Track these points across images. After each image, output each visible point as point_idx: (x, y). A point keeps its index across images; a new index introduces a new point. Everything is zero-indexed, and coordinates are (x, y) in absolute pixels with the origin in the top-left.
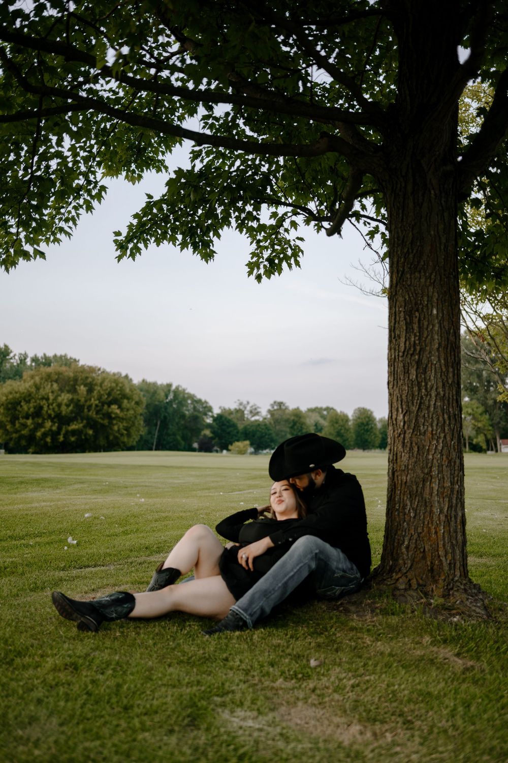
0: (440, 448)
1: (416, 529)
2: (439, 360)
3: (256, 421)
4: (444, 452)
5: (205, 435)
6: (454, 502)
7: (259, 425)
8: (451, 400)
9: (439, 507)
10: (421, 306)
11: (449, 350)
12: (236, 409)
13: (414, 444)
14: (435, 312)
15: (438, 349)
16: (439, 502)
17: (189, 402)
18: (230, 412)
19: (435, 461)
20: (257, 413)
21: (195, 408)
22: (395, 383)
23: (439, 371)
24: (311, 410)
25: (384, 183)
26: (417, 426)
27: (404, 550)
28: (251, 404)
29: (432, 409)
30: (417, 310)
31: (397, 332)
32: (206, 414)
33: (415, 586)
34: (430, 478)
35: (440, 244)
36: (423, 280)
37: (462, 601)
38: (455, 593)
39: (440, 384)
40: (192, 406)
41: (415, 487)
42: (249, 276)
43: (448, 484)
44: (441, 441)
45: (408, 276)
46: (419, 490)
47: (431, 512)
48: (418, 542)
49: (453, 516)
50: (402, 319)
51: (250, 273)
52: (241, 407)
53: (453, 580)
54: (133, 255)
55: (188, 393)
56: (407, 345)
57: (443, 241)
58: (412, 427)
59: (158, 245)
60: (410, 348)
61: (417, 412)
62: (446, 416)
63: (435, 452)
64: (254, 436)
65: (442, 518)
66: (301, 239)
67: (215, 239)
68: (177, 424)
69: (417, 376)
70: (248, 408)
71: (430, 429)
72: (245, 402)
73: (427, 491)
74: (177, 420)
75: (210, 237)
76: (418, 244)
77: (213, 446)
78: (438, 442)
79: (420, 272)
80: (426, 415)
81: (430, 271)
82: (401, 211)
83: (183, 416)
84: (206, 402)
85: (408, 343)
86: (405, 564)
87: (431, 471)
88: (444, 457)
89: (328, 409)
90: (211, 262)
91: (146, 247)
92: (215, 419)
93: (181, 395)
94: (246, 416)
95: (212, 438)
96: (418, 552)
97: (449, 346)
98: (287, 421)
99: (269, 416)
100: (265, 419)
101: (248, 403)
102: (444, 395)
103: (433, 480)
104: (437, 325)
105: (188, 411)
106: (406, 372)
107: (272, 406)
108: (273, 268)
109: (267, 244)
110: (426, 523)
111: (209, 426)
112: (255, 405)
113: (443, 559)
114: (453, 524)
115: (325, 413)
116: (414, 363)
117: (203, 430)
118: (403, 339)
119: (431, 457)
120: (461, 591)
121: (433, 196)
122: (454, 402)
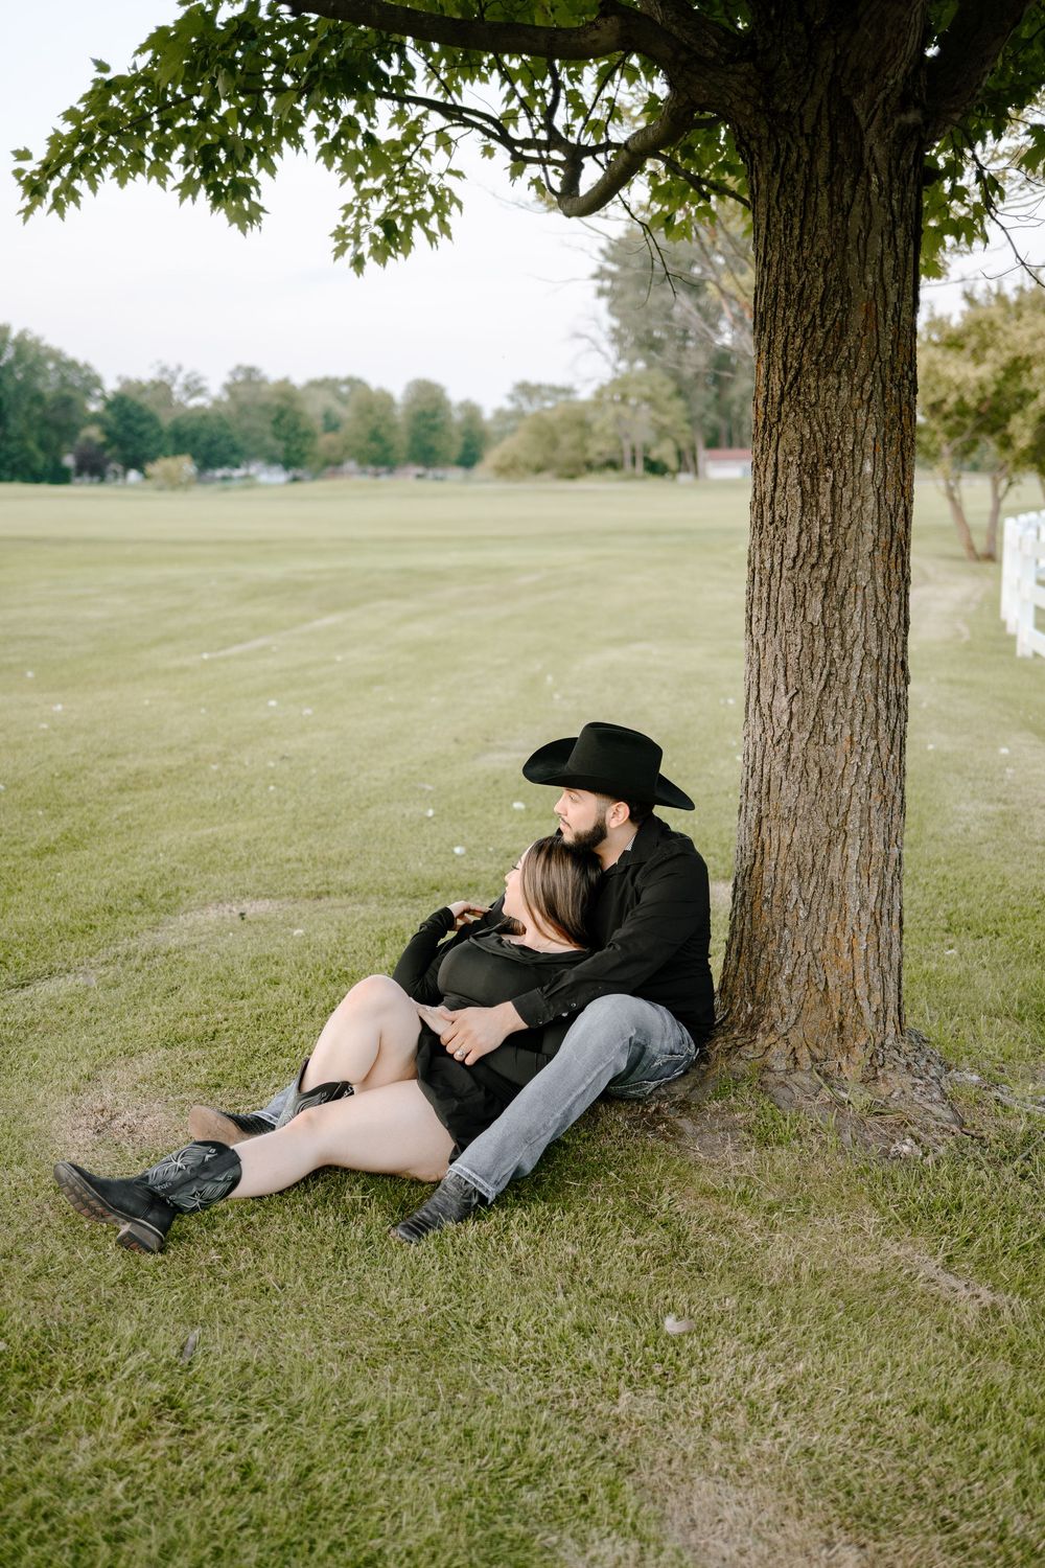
0: (865, 771)
1: (809, 941)
2: (873, 578)
3: (198, 408)
4: (876, 779)
5: (89, 440)
6: (889, 882)
7: (204, 417)
8: (892, 665)
9: (859, 894)
10: (838, 456)
11: (892, 555)
12: (153, 382)
13: (811, 764)
14: (868, 468)
15: (871, 554)
16: (859, 885)
17: (51, 365)
18: (141, 388)
19: (855, 800)
20: (200, 391)
21: (63, 379)
22: (772, 626)
23: (870, 603)
24: (315, 385)
25: (754, 145)
26: (819, 725)
27: (782, 986)
28: (186, 371)
29: (853, 688)
30: (830, 465)
31: (780, 510)
32: (88, 393)
33: (806, 1063)
34: (842, 836)
35: (886, 305)
36: (845, 394)
37: (904, 1092)
38: (889, 1075)
39: (873, 633)
40: (58, 375)
41: (809, 856)
42: (336, 258)
43: (878, 847)
44: (868, 757)
45: (811, 381)
46: (818, 864)
47: (843, 907)
48: (813, 969)
49: (885, 911)
50: (793, 479)
51: (339, 252)
52: (165, 377)
53: (882, 1045)
54: (58, 205)
55: (46, 348)
56: (804, 544)
57: (892, 298)
58: (809, 727)
59: (122, 183)
60: (809, 551)
61: (821, 696)
62: (881, 702)
63: (856, 781)
64: (194, 440)
65: (866, 918)
66: (458, 174)
67: (262, 176)
68: (27, 414)
69: (823, 616)
70: (181, 379)
71: (847, 731)
72: (172, 367)
73: (836, 863)
74: (25, 407)
75: (250, 171)
76: (838, 305)
77: (108, 461)
78: (862, 758)
79: (839, 374)
80: (840, 703)
81: (862, 373)
82: (796, 220)
83: (38, 398)
84: (87, 367)
85: (804, 537)
86: (783, 1014)
87: (845, 822)
88: (874, 790)
89: (350, 381)
90: (253, 232)
91: (94, 187)
92: (109, 406)
93: (32, 352)
94: (175, 397)
95: (104, 446)
96: (813, 990)
97: (895, 544)
98: (265, 407)
99: (226, 398)
100: (217, 402)
101: (180, 369)
102: (880, 656)
103: (849, 841)
104: (872, 500)
105: (48, 386)
106: (800, 604)
107: (233, 374)
108: (393, 238)
109: (378, 184)
110: (831, 930)
111: (96, 419)
112: (194, 373)
113: (864, 1004)
114: (884, 928)
115: (345, 389)
116: (818, 586)
117: (83, 426)
118: (794, 530)
119: (846, 791)
120: (900, 1068)
121: (874, 188)
122: (899, 668)
